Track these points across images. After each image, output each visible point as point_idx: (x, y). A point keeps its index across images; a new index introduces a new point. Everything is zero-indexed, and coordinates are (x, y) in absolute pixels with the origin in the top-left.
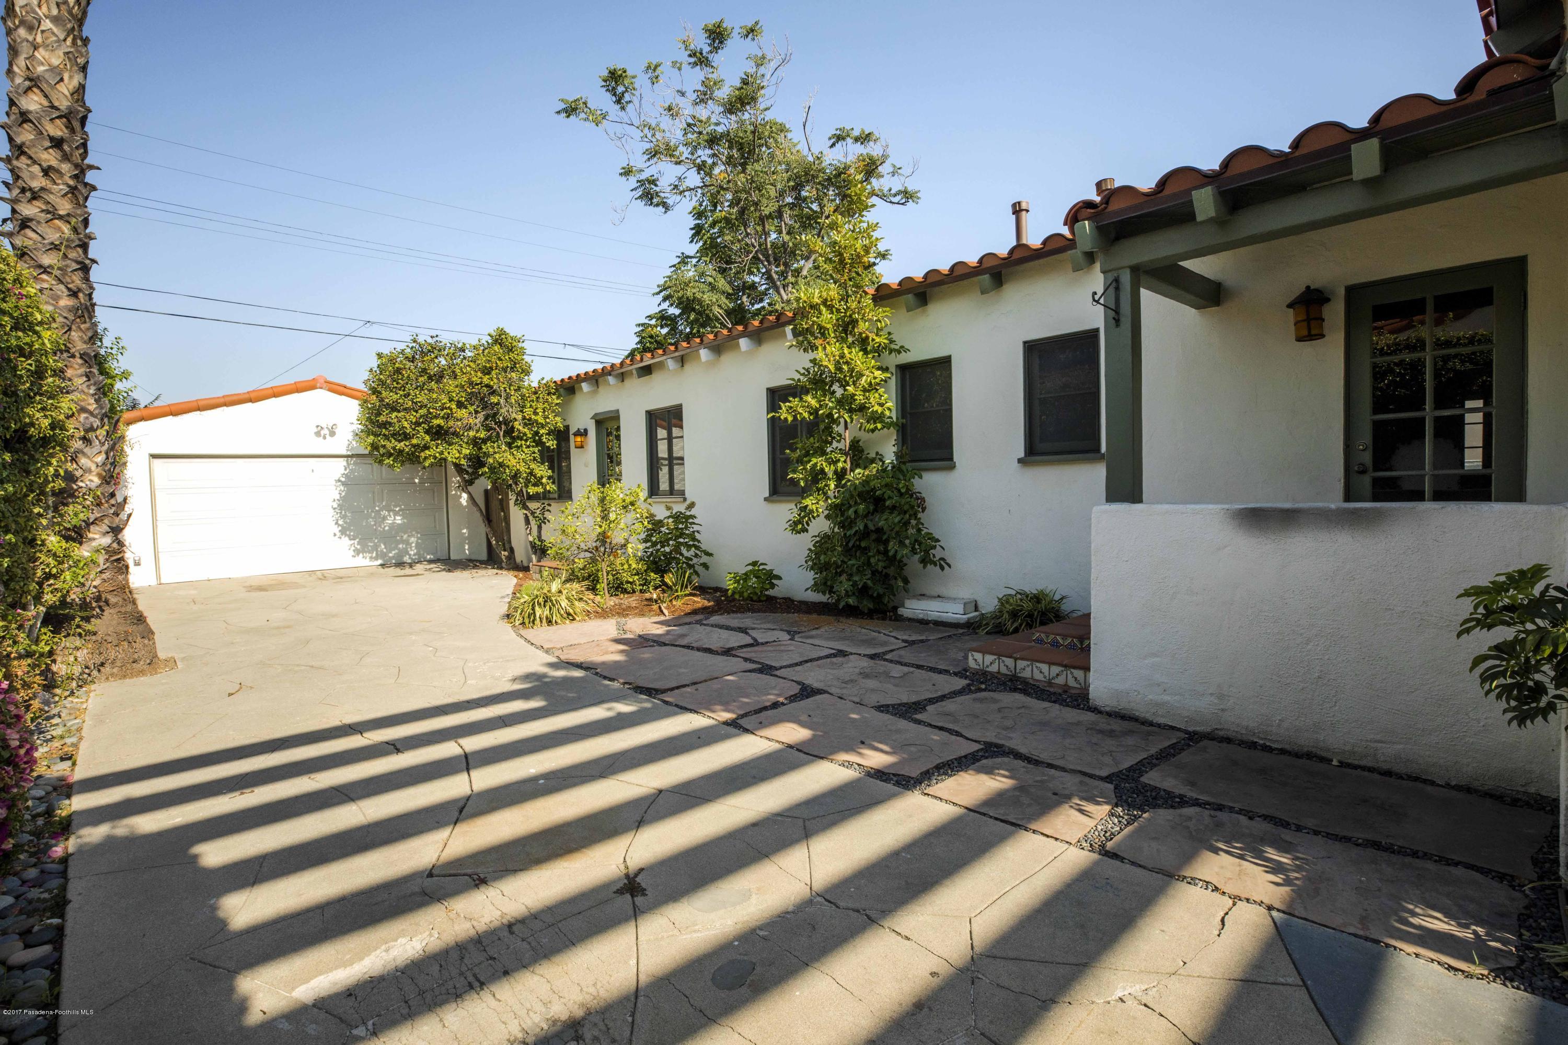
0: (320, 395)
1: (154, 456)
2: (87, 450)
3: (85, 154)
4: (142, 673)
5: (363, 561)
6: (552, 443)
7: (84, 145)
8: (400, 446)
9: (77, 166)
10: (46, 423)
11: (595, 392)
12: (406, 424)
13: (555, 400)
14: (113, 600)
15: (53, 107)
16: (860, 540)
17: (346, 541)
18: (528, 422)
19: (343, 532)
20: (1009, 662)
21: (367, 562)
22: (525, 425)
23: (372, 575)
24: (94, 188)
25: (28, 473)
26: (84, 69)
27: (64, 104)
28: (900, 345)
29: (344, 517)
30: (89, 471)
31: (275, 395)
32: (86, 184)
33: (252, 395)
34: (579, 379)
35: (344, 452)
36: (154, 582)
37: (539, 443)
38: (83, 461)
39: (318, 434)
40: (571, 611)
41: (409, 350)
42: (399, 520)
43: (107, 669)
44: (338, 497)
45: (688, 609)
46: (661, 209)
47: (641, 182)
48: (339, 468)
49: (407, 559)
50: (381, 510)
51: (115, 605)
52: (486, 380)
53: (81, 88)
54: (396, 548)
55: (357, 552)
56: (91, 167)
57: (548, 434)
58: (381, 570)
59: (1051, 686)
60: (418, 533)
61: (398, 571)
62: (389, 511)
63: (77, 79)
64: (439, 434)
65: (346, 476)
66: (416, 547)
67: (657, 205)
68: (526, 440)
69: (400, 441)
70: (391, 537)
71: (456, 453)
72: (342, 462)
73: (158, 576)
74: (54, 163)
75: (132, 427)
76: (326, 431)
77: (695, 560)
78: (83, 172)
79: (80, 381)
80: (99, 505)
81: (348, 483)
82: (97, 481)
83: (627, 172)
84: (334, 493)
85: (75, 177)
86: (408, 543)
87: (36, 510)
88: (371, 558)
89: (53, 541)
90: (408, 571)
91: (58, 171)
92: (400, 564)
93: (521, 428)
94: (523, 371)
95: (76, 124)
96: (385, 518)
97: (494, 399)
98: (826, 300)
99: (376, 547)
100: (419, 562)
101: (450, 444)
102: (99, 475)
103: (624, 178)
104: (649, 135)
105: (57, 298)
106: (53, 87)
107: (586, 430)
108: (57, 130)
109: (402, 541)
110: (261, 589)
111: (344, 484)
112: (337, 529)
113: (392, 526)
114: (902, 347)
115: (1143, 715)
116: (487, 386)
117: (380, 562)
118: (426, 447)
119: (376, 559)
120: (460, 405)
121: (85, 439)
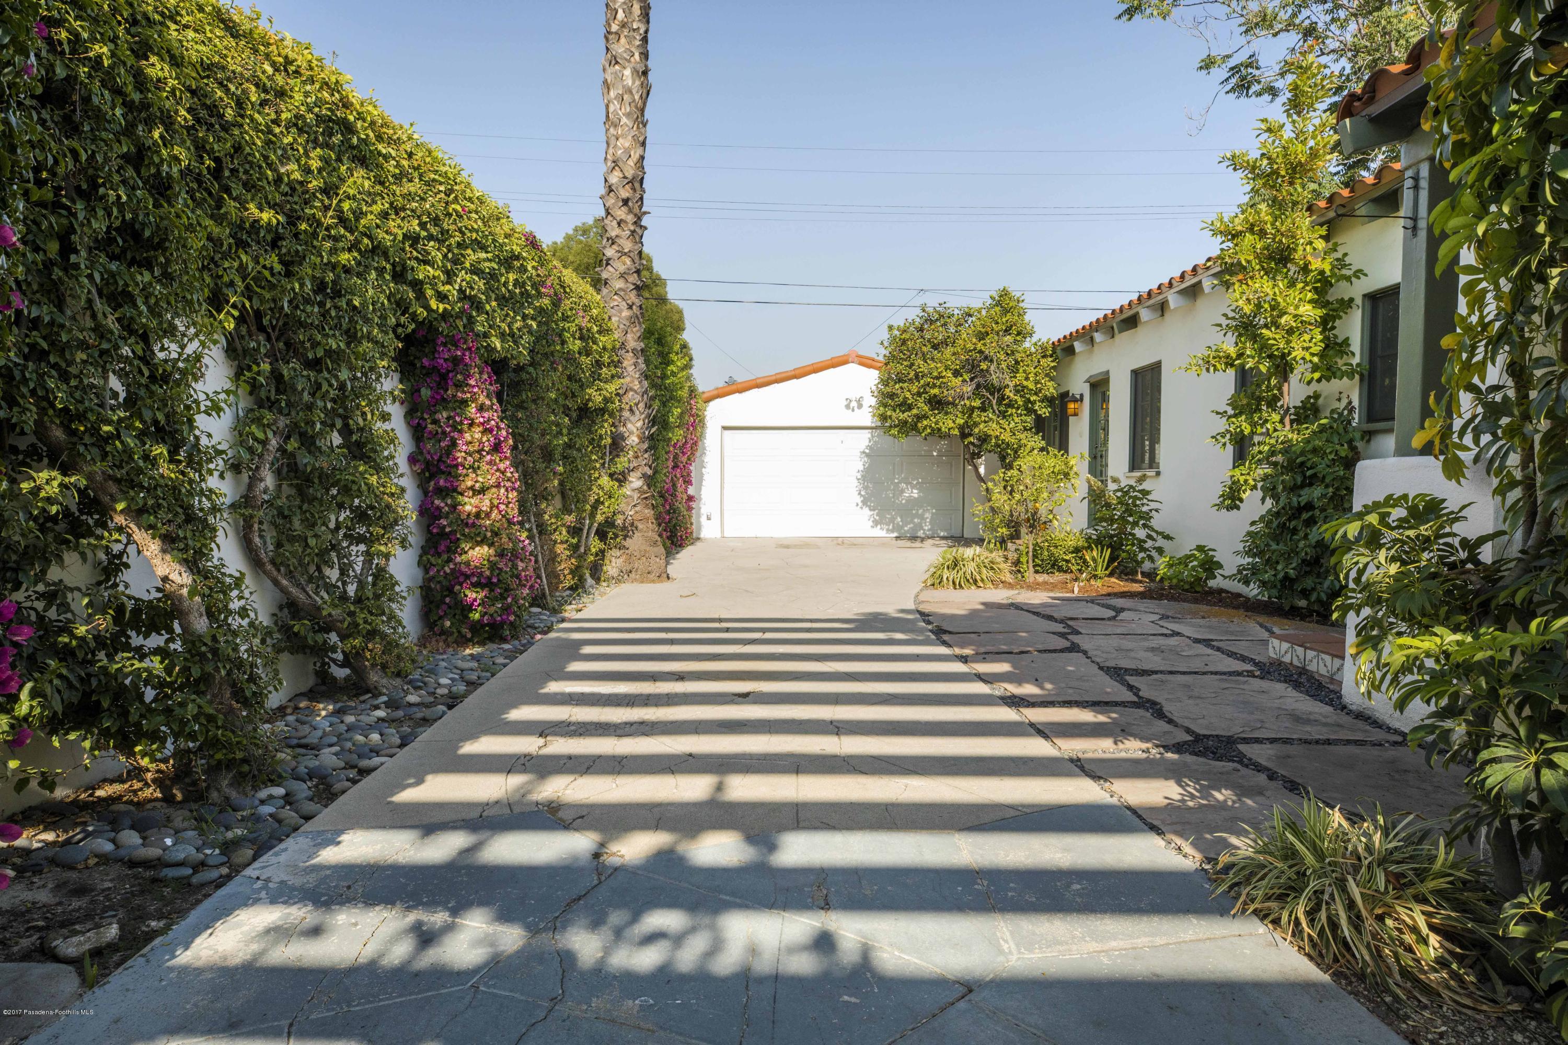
0: (853, 368)
1: (725, 428)
2: (632, 418)
3: (641, 207)
4: (653, 581)
5: (879, 532)
6: (1045, 412)
7: (641, 199)
8: (902, 416)
9: (636, 215)
10: (600, 399)
11: (1091, 352)
12: (908, 395)
13: (1048, 362)
14: (640, 526)
15: (625, 177)
16: (1290, 520)
17: (867, 512)
18: (1020, 390)
19: (864, 502)
20: (1300, 650)
21: (883, 533)
22: (1017, 391)
23: (883, 545)
24: (646, 228)
25: (590, 431)
26: (643, 144)
27: (630, 173)
28: (1354, 268)
29: (866, 488)
30: (631, 433)
31: (816, 371)
32: (641, 227)
33: (797, 372)
34: (1072, 337)
35: (869, 424)
36: (719, 535)
37: (1030, 411)
38: (629, 426)
39: (848, 407)
40: (978, 578)
41: (918, 320)
42: (915, 494)
43: (633, 575)
44: (861, 468)
45: (1105, 591)
46: (1267, 97)
47: (1235, 70)
48: (863, 440)
49: (920, 534)
50: (900, 482)
51: (641, 531)
52: (979, 346)
53: (642, 158)
54: (912, 522)
55: (876, 523)
56: (645, 213)
57: (1042, 401)
58: (894, 542)
59: (1331, 683)
60: (933, 507)
61: (909, 544)
62: (907, 484)
63: (640, 151)
64: (937, 404)
65: (870, 448)
66: (931, 523)
67: (1259, 94)
68: (1018, 408)
69: (903, 412)
70: (907, 510)
71: (950, 423)
72: (866, 434)
73: (722, 531)
74: (623, 217)
75: (712, 404)
76: (854, 404)
77: (1149, 544)
78: (639, 219)
79: (631, 369)
80: (637, 457)
81: (872, 454)
82: (636, 440)
83: (1208, 64)
84: (858, 465)
85: (635, 223)
86: (922, 517)
87: (594, 457)
88: (888, 530)
89: (605, 481)
90: (918, 544)
91: (625, 222)
92: (914, 538)
93: (1011, 395)
94: (1019, 334)
95: (637, 185)
96: (902, 491)
97: (984, 366)
98: (1252, 225)
99: (892, 520)
100: (932, 537)
101: (947, 413)
102: (638, 436)
103: (1204, 72)
104: (1238, 9)
105: (621, 311)
106: (625, 163)
107: (1082, 395)
108: (625, 193)
109: (917, 516)
110: (787, 547)
111: (867, 455)
112: (859, 500)
113: (910, 500)
114: (1360, 271)
115: (1381, 717)
116: (981, 352)
117: (895, 534)
118: (925, 417)
119: (892, 531)
120: (956, 373)
121: (631, 410)
